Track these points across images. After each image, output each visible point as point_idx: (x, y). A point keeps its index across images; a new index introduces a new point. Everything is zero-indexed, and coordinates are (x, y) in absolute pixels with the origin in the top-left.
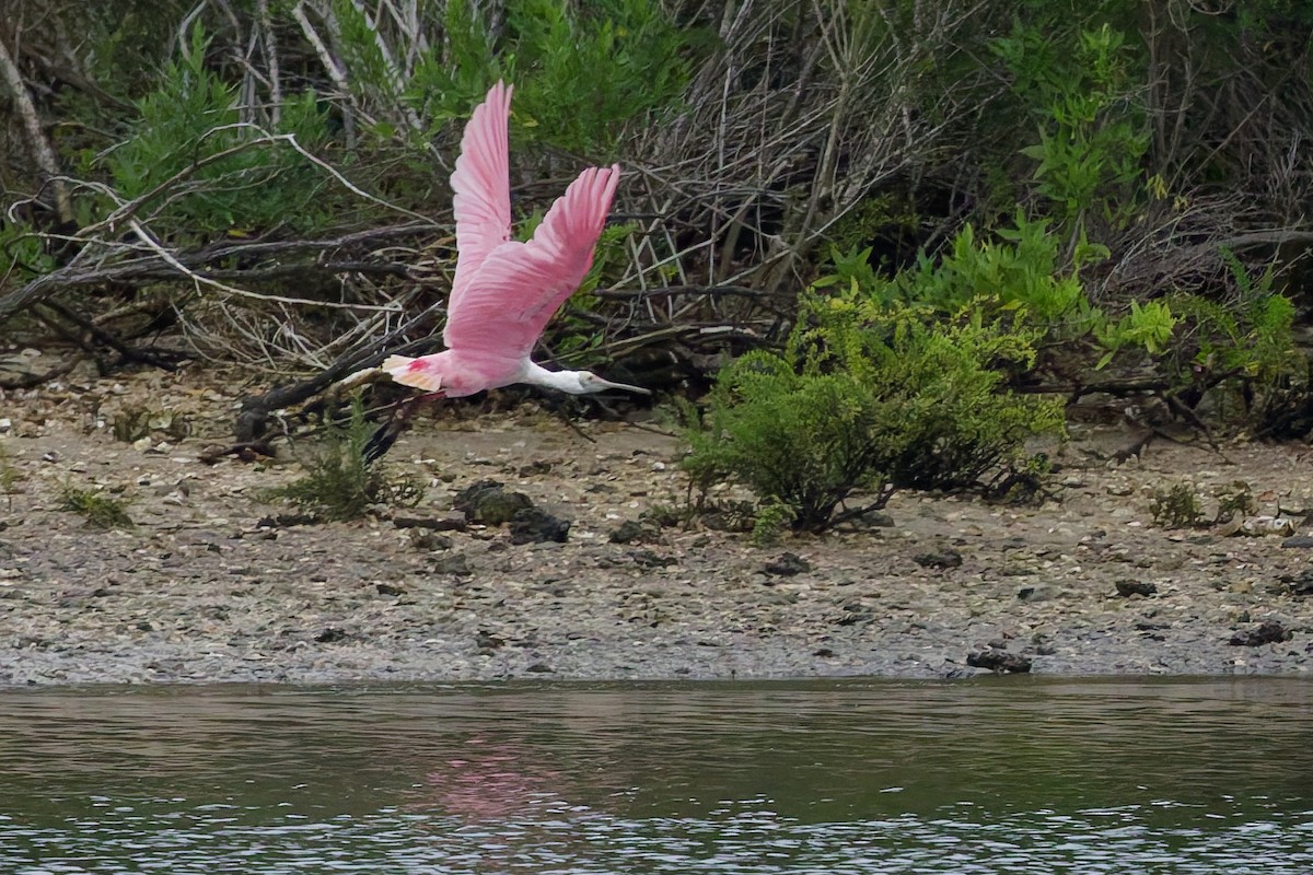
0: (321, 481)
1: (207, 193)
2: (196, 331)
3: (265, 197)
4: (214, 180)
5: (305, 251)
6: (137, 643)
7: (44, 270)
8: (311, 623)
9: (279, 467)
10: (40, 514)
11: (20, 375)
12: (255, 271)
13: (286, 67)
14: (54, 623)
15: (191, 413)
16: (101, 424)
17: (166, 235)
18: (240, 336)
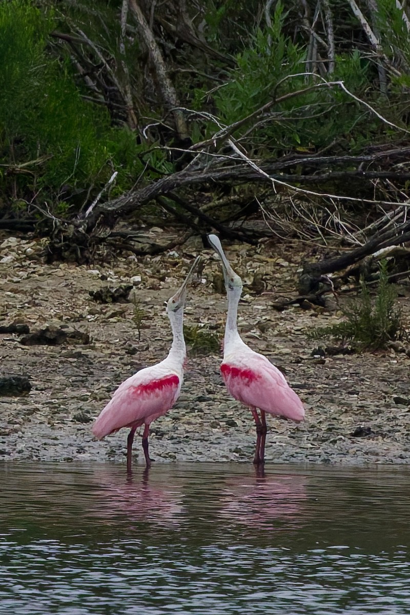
0: (356, 324)
1: (282, 121)
2: (272, 217)
3: (322, 124)
4: (287, 112)
5: (349, 163)
6: (226, 435)
7: (167, 172)
8: (347, 422)
9: (327, 314)
10: (160, 343)
11: (148, 246)
12: (314, 176)
13: (338, 34)
14: (168, 419)
15: (267, 274)
16: (204, 281)
17: (253, 150)
18: (302, 222)
